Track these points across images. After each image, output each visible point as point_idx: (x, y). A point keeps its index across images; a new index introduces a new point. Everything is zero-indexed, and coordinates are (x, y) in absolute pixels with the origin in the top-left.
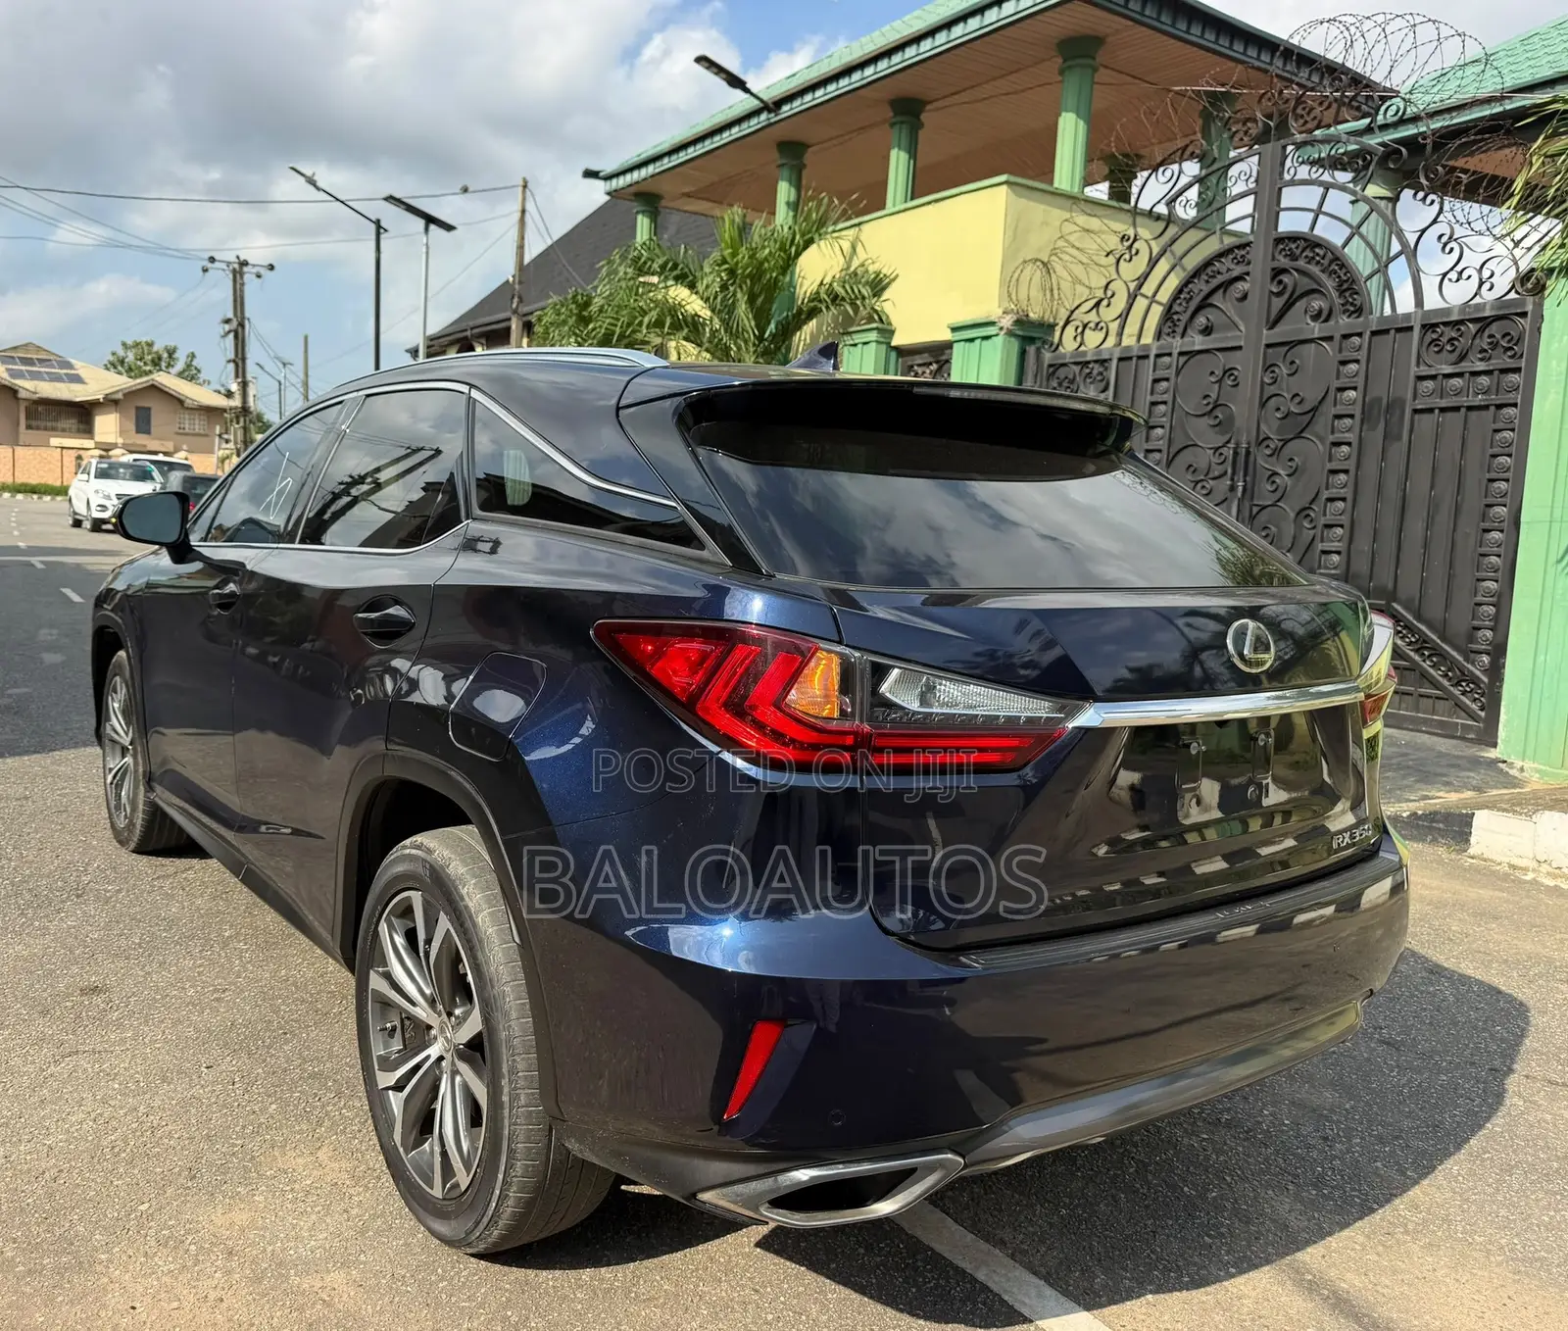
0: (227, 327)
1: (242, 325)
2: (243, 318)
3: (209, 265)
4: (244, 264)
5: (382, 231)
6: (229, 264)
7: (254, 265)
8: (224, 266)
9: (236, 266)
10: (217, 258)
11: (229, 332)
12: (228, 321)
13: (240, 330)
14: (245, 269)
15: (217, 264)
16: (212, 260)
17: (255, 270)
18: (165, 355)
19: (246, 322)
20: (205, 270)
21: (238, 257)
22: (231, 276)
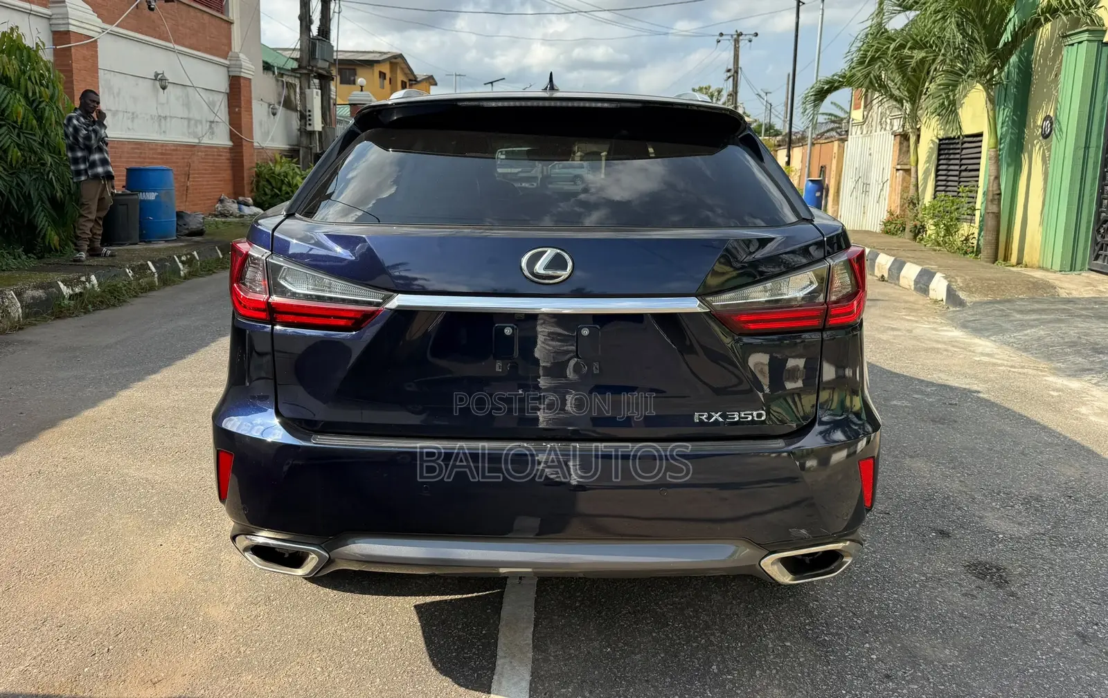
0: (729, 74)
1: (736, 72)
2: (738, 68)
3: (720, 38)
4: (741, 34)
5: (801, 4)
6: (732, 36)
7: (746, 35)
8: (729, 37)
9: (735, 36)
10: (724, 33)
11: (729, 77)
12: (729, 71)
13: (735, 75)
14: (741, 38)
15: (724, 37)
16: (721, 35)
17: (748, 37)
18: (716, 93)
19: (739, 70)
20: (719, 42)
21: (737, 31)
22: (733, 43)
